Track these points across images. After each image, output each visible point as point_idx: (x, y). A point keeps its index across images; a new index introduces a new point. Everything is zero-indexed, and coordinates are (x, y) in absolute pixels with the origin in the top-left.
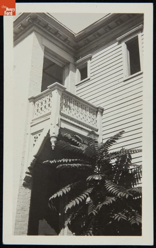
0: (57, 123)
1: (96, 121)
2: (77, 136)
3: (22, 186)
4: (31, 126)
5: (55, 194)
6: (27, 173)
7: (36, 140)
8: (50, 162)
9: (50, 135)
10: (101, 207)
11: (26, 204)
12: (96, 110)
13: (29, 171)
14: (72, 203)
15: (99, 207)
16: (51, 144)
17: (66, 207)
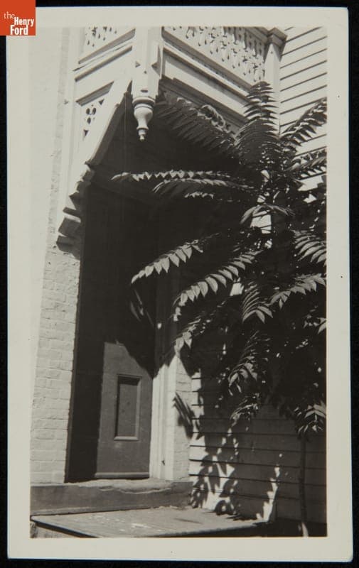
0: (154, 61)
1: (264, 71)
2: (210, 107)
3: (55, 247)
4: (77, 80)
5: (147, 268)
6: (67, 211)
7: (92, 117)
8: (135, 176)
9: (134, 97)
10: (285, 299)
11: (68, 295)
12: (265, 39)
13: (72, 207)
14: (197, 287)
15: (278, 300)
16: (137, 124)
17: (181, 297)
